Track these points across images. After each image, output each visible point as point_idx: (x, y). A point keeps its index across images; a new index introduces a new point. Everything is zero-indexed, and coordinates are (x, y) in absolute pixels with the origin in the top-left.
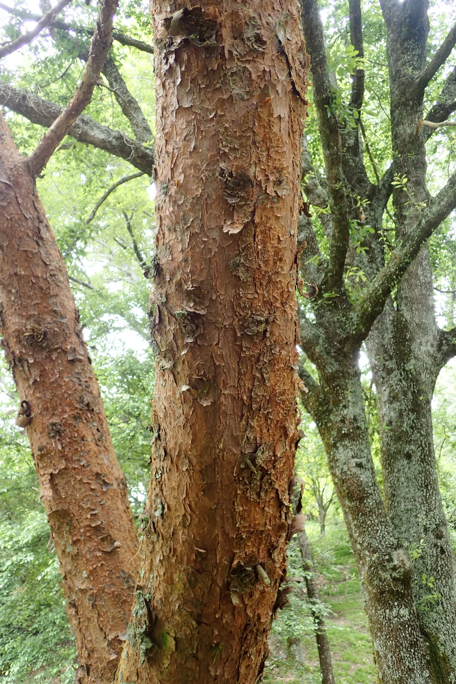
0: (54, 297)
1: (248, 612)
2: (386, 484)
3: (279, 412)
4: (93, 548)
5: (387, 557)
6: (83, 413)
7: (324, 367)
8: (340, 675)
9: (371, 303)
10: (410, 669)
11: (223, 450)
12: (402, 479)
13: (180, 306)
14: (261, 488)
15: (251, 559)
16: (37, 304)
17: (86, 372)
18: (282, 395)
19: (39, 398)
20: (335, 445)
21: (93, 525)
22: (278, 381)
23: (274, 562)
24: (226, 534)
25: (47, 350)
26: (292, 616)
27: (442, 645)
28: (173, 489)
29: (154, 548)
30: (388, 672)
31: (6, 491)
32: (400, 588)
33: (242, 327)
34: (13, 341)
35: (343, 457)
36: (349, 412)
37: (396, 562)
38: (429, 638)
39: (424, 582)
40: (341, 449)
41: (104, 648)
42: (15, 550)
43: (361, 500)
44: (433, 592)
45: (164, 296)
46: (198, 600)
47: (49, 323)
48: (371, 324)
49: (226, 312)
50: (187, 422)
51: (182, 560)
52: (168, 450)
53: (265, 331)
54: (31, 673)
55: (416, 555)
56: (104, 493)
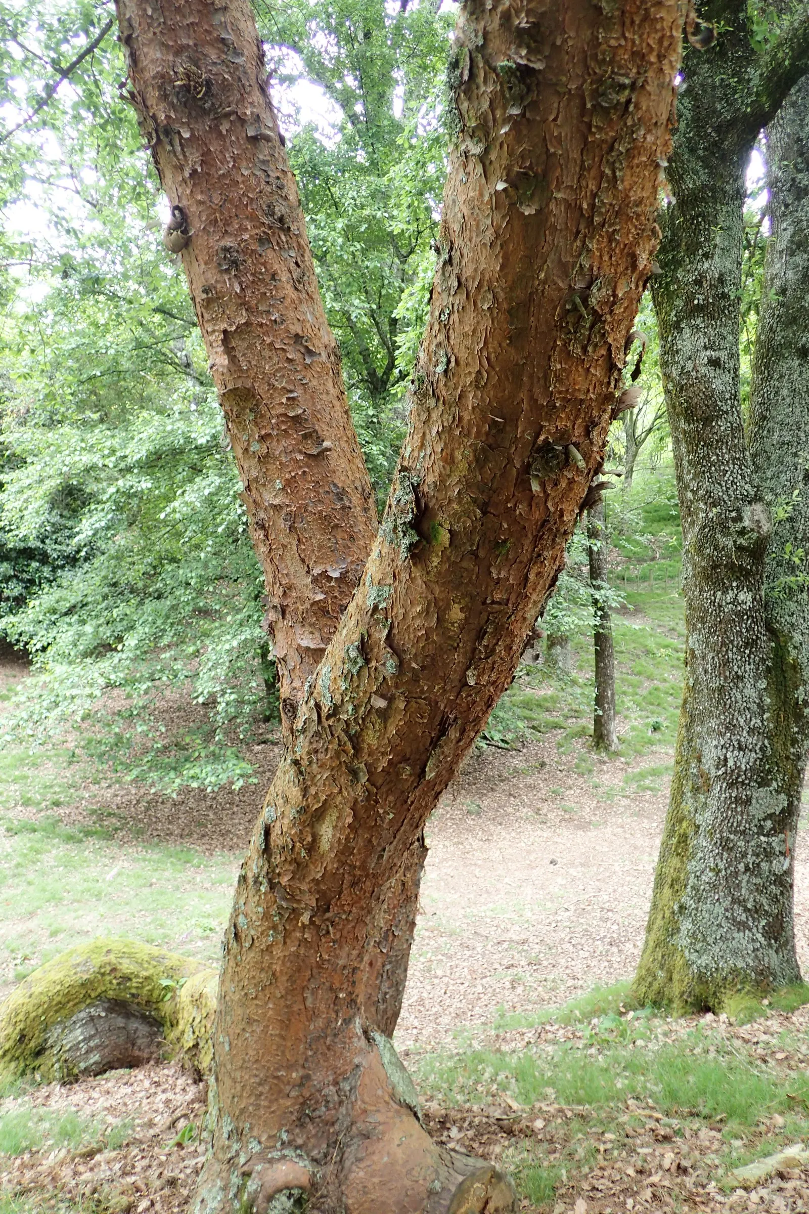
0: (220, 13)
1: (549, 504)
2: (755, 399)
3: (629, 232)
4: (290, 448)
5: (734, 514)
6: (273, 233)
7: (681, 177)
8: (624, 693)
9: (792, 49)
10: (738, 677)
11: (544, 282)
12: (785, 392)
13: (505, 54)
14: (589, 340)
15: (563, 436)
16: (192, 24)
17: (277, 160)
18: (637, 206)
19: (201, 203)
20: (677, 326)
21: (291, 414)
22: (636, 183)
23: (592, 443)
24: (533, 400)
25: (212, 116)
26: (561, 603)
27: (795, 647)
28: (466, 335)
29: (429, 416)
30: (703, 677)
31: (98, 374)
32: (746, 562)
33: (596, 94)
34: (153, 95)
35: (689, 347)
36: (713, 267)
37: (747, 523)
38: (777, 637)
39: (787, 557)
40: (687, 333)
41: (306, 586)
42: (121, 470)
43: (707, 421)
44: (798, 573)
45: (480, 34)
46: (486, 484)
47: (215, 63)
48: (784, 93)
49: (574, 68)
50: (496, 238)
51: (469, 432)
52: (463, 280)
53: (629, 101)
54: (157, 650)
55: (782, 515)
56: (308, 367)
